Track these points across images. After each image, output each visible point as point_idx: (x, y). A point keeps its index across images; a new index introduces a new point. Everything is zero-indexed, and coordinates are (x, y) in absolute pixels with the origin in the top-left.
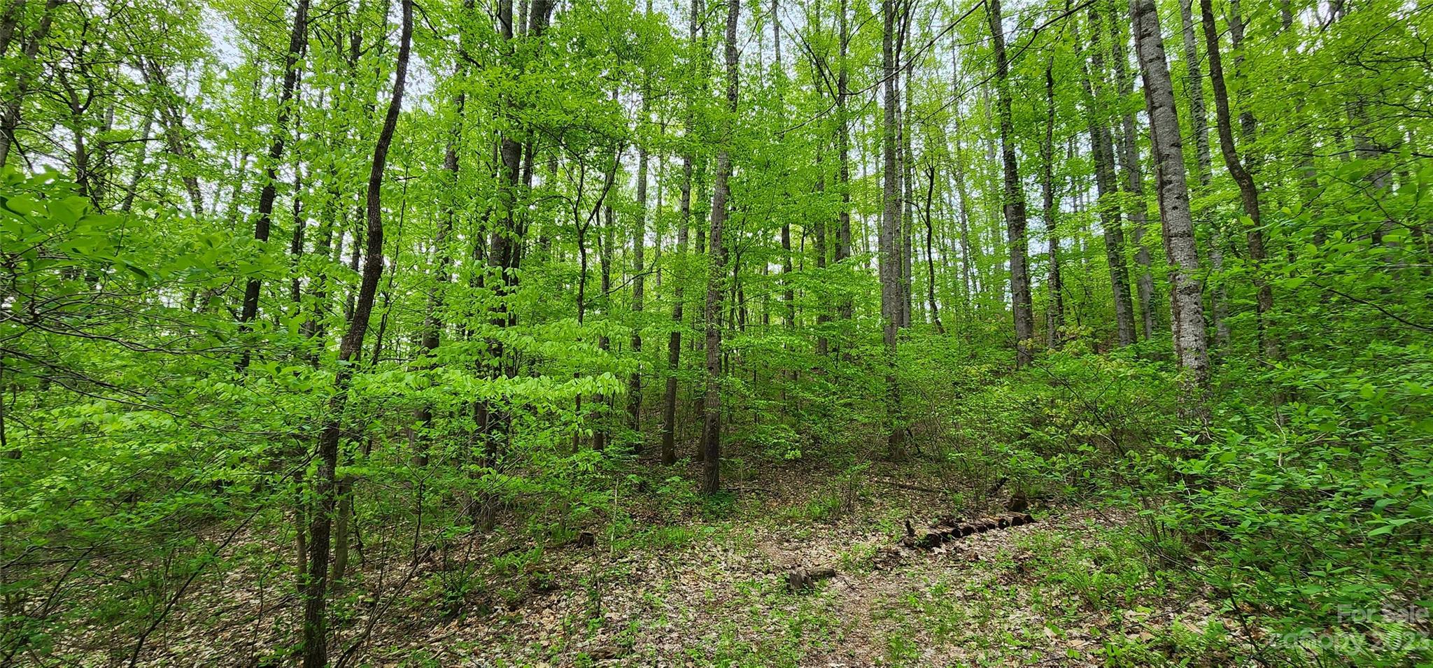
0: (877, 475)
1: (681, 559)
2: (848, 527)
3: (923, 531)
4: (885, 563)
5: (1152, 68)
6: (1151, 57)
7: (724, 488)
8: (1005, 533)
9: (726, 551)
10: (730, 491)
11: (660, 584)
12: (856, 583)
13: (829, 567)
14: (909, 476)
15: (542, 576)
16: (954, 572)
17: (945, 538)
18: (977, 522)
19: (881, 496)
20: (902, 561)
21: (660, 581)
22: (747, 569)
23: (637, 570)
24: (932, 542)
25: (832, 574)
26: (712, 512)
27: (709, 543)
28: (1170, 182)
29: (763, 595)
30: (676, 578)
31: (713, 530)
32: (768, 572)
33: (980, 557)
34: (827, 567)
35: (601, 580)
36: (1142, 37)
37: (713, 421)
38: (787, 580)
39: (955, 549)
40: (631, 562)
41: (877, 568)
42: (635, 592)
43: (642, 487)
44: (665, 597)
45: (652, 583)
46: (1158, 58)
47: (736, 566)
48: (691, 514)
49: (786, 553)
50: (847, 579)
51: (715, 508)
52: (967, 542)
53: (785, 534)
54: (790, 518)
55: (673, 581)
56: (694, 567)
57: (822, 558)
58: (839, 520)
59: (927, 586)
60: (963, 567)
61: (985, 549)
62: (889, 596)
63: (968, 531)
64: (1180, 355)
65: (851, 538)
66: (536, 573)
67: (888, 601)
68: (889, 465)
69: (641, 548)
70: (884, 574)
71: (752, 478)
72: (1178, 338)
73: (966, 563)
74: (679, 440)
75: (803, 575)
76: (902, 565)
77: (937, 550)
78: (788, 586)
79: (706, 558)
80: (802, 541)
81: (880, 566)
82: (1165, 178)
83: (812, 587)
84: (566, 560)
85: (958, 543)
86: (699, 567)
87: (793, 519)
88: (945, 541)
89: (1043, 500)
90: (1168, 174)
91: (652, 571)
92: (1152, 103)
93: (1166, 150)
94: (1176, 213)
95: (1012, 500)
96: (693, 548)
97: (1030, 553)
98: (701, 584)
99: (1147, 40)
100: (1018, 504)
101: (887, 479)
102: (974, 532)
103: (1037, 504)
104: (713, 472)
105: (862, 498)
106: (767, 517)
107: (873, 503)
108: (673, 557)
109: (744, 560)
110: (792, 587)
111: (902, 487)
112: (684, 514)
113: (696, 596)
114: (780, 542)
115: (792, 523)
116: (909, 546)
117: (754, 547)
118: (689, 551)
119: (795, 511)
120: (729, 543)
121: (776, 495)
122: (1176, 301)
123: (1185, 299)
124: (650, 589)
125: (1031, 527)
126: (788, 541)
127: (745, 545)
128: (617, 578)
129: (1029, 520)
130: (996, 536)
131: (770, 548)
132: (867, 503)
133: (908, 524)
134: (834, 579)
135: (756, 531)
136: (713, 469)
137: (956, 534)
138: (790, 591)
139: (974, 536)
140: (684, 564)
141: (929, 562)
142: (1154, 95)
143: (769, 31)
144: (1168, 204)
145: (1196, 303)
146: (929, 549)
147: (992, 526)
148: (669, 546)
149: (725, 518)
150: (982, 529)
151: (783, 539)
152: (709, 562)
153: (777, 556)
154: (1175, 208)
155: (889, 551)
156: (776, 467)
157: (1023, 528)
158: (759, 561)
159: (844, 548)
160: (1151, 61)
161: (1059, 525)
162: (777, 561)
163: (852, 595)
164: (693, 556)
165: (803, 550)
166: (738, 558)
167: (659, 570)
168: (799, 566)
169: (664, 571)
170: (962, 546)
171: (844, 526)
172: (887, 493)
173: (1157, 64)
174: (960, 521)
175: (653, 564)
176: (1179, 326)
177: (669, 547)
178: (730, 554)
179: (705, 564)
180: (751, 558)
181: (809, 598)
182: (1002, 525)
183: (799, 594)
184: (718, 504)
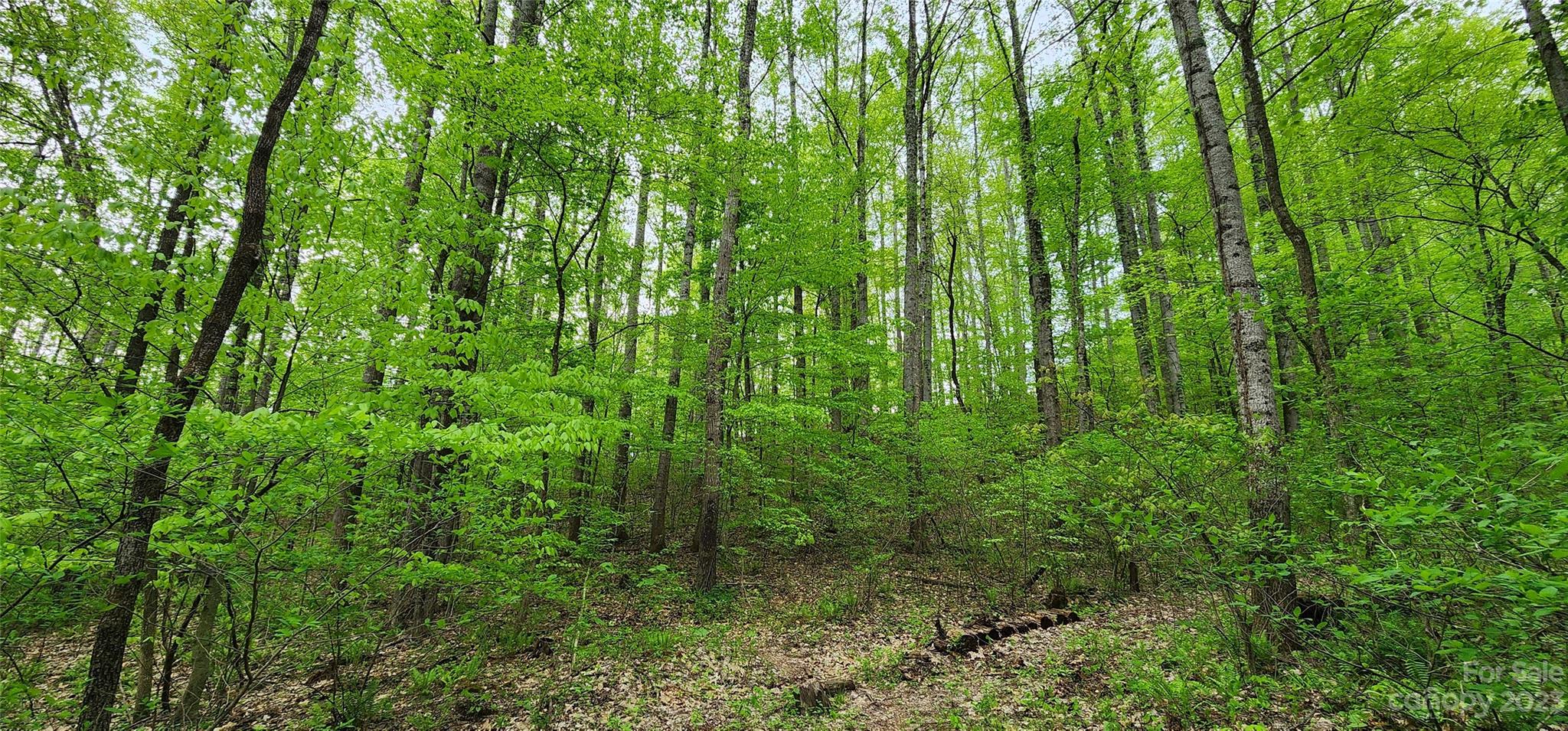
0: (897, 569)
1: (662, 671)
2: (868, 628)
3: (956, 631)
4: (913, 670)
5: (1205, 104)
6: (1203, 93)
7: (721, 584)
8: (1049, 634)
9: (720, 659)
10: (728, 587)
11: (632, 705)
12: (881, 698)
13: (848, 678)
14: (933, 570)
15: (473, 697)
16: (998, 682)
17: (982, 640)
18: (1017, 621)
19: (903, 592)
20: (934, 670)
21: (634, 700)
22: (745, 681)
23: (605, 685)
24: (968, 644)
25: (851, 687)
26: (706, 612)
27: (700, 650)
28: (1230, 227)
29: (766, 716)
30: (654, 695)
31: (705, 632)
32: (772, 686)
33: (1025, 663)
34: (845, 677)
35: (555, 699)
36: (1193, 72)
37: (710, 502)
38: (797, 696)
39: (995, 653)
40: (598, 675)
41: (905, 679)
42: (598, 715)
43: (623, 582)
44: (637, 722)
45: (623, 703)
46: (1211, 94)
47: (732, 678)
48: (680, 614)
49: (794, 660)
50: (869, 692)
51: (710, 607)
52: (1008, 645)
53: (792, 637)
54: (799, 618)
55: (650, 700)
56: (679, 681)
57: (838, 667)
58: (856, 619)
59: (968, 700)
60: (1007, 676)
61: (1029, 653)
62: (922, 714)
63: (1008, 632)
64: (1249, 420)
65: (872, 642)
66: (466, 692)
67: (923, 720)
68: (911, 558)
69: (614, 658)
70: (914, 687)
71: (755, 572)
72: (1246, 401)
73: (1010, 671)
74: (672, 529)
75: (817, 688)
76: (934, 674)
77: (973, 655)
78: (798, 704)
79: (695, 669)
80: (814, 646)
81: (908, 675)
82: (1224, 222)
83: (828, 704)
84: (515, 673)
85: (997, 647)
86: (685, 680)
87: (802, 619)
88: (982, 644)
89: (1084, 595)
90: (1226, 218)
91: (623, 687)
92: (1207, 141)
93: (1223, 192)
94: (1237, 260)
95: (1050, 596)
96: (680, 655)
97: (1082, 657)
98: (687, 703)
99: (1198, 75)
100: (1057, 600)
101: (909, 573)
102: (1014, 632)
103: (1077, 600)
104: (708, 563)
105: (881, 594)
106: (771, 618)
107: (894, 600)
108: (653, 668)
109: (743, 671)
110: (803, 705)
111: (926, 582)
112: (671, 614)
113: (679, 720)
114: (787, 648)
115: (801, 624)
116: (941, 650)
117: (756, 654)
118: (674, 659)
119: (806, 610)
120: (724, 650)
121: (783, 592)
122: (1241, 358)
123: (1252, 356)
124: (620, 710)
125: (1078, 626)
126: (796, 646)
127: (744, 652)
128: (576, 697)
129: (1075, 618)
130: (1039, 637)
131: (776, 657)
132: (887, 600)
133: (938, 625)
134: (853, 693)
135: (759, 634)
136: (708, 559)
137: (994, 634)
138: (800, 711)
139: (1015, 638)
140: (666, 677)
141: (966, 670)
142: (1208, 133)
143: (784, 89)
144: (1229, 250)
145: (1264, 361)
146: (964, 654)
147: (1033, 626)
148: (649, 654)
149: (721, 619)
150: (1023, 630)
151: (791, 644)
152: (698, 674)
153: (783, 665)
154: (1236, 255)
155: (918, 656)
156: (783, 559)
157: (1069, 627)
158: (761, 672)
159: (863, 654)
160: (1203, 97)
161: (1106, 624)
162: (783, 672)
163: (877, 713)
164: (680, 666)
165: (815, 657)
166: (735, 668)
167: (633, 685)
168: (811, 677)
169: (640, 687)
170: (1002, 649)
171: (863, 628)
172: (909, 589)
173: (1210, 100)
174: (997, 619)
175: (628, 676)
176: (1246, 387)
177: (647, 655)
178: (725, 663)
179: (694, 676)
180: (751, 668)
181: (823, 719)
182: (1046, 623)
183: (811, 714)
184: (713, 602)
